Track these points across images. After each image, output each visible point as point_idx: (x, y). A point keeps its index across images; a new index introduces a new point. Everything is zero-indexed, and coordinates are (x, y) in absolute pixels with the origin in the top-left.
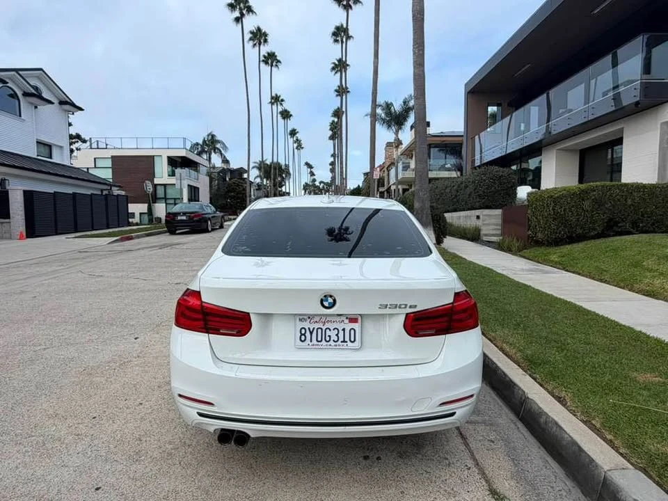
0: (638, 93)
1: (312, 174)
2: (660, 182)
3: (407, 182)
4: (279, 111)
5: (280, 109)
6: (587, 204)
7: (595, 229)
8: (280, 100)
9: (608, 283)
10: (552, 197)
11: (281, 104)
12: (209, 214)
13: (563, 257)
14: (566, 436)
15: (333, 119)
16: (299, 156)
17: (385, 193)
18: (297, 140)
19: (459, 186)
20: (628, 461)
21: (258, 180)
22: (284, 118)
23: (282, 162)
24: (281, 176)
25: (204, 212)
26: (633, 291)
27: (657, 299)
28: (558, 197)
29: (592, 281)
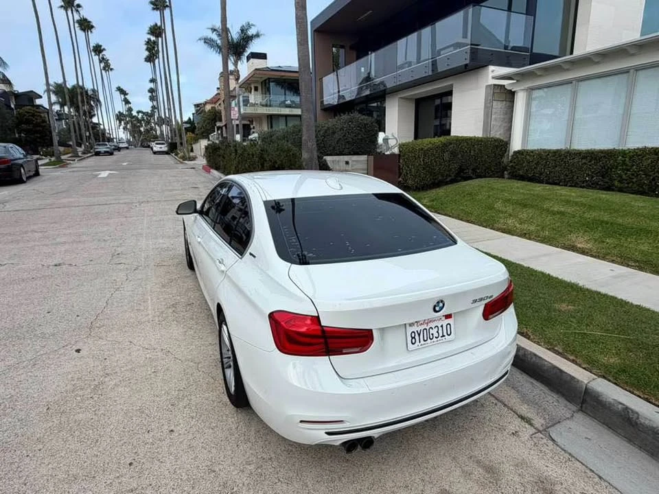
0: (468, 56)
1: (127, 102)
2: (485, 136)
3: (248, 117)
4: (76, 19)
5: (77, 17)
6: (446, 155)
7: (450, 176)
8: (75, 4)
9: (474, 223)
10: (422, 149)
11: (77, 11)
12: (20, 159)
13: (433, 201)
14: (546, 363)
15: (149, 36)
16: (109, 78)
17: (224, 128)
18: (103, 58)
19: (326, 132)
20: (591, 372)
21: (56, 108)
22: (83, 30)
23: (88, 86)
24: (89, 103)
25: (12, 158)
26: (494, 229)
27: (513, 235)
28: (427, 150)
29: (461, 222)
